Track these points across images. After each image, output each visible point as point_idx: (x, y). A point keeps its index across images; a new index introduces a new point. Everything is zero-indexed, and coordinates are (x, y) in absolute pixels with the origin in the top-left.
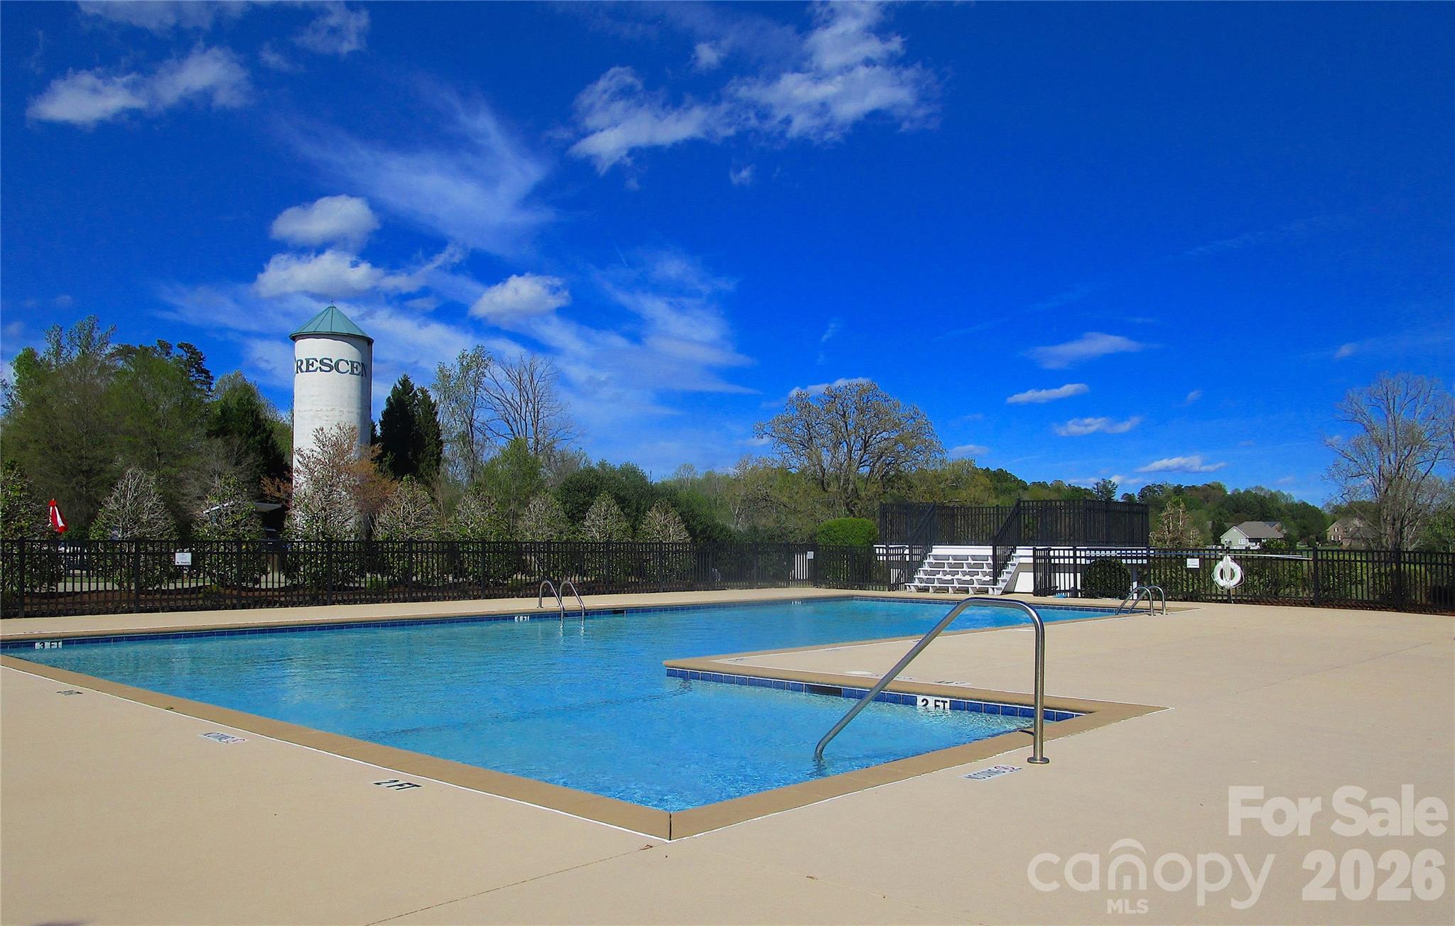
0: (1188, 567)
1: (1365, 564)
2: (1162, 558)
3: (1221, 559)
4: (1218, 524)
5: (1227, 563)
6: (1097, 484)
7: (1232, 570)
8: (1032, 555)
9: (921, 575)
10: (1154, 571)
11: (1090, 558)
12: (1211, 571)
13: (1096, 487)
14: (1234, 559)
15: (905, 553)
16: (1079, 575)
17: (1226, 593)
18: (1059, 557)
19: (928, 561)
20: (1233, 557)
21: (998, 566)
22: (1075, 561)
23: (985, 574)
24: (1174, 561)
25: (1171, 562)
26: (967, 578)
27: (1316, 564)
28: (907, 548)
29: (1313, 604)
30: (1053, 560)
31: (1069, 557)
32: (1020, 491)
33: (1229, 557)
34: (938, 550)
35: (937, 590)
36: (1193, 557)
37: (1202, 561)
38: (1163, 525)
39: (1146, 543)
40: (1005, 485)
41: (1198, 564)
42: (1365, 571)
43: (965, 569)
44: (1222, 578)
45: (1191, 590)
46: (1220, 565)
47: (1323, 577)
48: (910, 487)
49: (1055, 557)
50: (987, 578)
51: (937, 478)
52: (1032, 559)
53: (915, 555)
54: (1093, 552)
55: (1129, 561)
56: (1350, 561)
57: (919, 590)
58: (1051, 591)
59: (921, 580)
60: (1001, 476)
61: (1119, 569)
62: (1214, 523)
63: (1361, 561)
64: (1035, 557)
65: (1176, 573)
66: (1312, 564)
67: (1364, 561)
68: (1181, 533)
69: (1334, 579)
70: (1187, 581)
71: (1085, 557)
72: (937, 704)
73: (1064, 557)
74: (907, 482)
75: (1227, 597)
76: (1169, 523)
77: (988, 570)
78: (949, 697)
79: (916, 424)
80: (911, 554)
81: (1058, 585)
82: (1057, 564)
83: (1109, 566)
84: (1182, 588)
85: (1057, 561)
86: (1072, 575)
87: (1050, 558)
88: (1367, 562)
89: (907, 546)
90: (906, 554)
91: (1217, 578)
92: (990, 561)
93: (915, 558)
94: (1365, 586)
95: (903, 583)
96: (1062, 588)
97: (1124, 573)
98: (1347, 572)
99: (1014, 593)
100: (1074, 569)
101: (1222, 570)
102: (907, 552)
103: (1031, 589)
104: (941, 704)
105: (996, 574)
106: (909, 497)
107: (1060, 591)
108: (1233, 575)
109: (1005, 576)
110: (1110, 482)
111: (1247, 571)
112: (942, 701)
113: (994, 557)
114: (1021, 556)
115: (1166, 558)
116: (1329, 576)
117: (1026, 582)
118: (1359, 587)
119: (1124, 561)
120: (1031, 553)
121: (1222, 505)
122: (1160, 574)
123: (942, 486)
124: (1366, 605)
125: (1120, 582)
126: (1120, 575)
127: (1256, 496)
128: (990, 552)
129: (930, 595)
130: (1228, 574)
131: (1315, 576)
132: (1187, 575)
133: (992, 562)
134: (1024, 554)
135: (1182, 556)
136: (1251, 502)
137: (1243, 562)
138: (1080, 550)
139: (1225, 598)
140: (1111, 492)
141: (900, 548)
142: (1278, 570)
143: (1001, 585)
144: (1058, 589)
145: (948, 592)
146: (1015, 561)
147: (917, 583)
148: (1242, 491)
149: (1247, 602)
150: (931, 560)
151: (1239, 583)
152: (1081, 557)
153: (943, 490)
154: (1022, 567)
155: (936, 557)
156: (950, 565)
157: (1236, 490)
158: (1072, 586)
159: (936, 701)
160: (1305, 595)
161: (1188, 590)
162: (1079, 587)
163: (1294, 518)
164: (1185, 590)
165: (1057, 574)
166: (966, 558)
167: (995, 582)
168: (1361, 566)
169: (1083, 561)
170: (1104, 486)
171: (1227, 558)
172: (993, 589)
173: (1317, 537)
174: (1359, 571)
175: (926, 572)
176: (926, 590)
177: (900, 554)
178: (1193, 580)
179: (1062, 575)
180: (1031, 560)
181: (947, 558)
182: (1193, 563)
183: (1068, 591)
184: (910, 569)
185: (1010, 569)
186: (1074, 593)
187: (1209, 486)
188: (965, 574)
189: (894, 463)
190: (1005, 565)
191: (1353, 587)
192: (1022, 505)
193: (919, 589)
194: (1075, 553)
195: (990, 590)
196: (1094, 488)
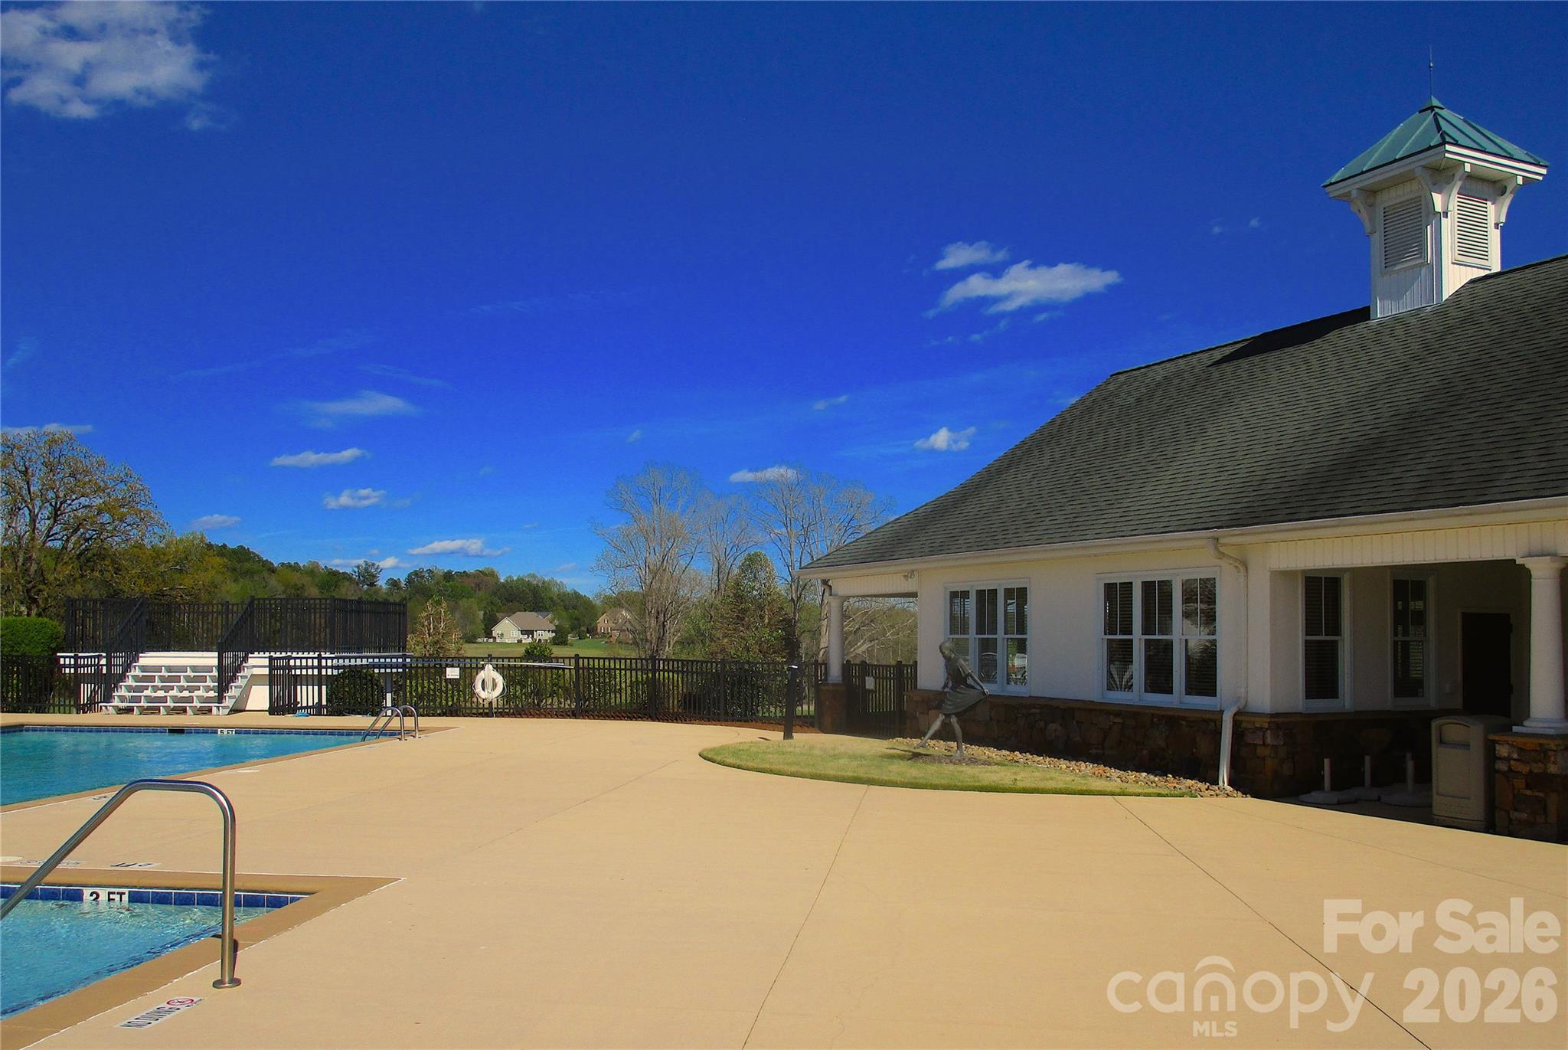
0: (447, 677)
1: (623, 672)
2: (420, 668)
3: (483, 668)
4: (490, 615)
5: (489, 673)
6: (358, 567)
7: (494, 680)
8: (268, 664)
9: (123, 692)
10: (411, 683)
11: (338, 668)
12: (472, 684)
13: (356, 570)
14: (496, 668)
15: (101, 663)
16: (324, 688)
17: (487, 706)
18: (301, 668)
19: (132, 673)
20: (495, 666)
21: (225, 678)
22: (320, 672)
23: (208, 689)
24: (433, 671)
25: (428, 672)
26: (186, 694)
27: (577, 672)
28: (104, 657)
29: (574, 714)
30: (293, 671)
31: (313, 667)
32: (266, 574)
33: (490, 666)
34: (149, 659)
35: (144, 711)
36: (453, 666)
37: (463, 670)
38: (423, 626)
39: (403, 648)
40: (247, 565)
41: (458, 674)
42: (623, 678)
43: (183, 683)
44: (483, 689)
45: (450, 703)
46: (482, 675)
47: (584, 687)
48: (117, 571)
49: (295, 667)
50: (212, 694)
51: (158, 555)
52: (268, 669)
53: (114, 665)
54: (341, 661)
55: (382, 671)
56: (610, 669)
57: (120, 711)
58: (291, 707)
59: (122, 699)
60: (242, 555)
61: (371, 681)
62: (485, 613)
63: (620, 669)
64: (271, 667)
65: (434, 685)
66: (573, 672)
67: (623, 669)
68: (442, 636)
69: (594, 689)
70: (446, 693)
71: (332, 667)
72: (112, 896)
73: (307, 667)
74: (113, 562)
75: (488, 712)
76: (430, 625)
77: (212, 684)
78: (127, 887)
79: (128, 490)
80: (109, 665)
81: (299, 700)
82: (298, 675)
83: (360, 677)
84: (441, 701)
85: (298, 672)
86: (316, 688)
87: (290, 668)
88: (625, 670)
89: (104, 654)
90: (102, 665)
91: (478, 689)
92: (215, 673)
93: (114, 670)
94: (623, 695)
95: (98, 703)
96: (304, 704)
97: (376, 685)
98: (607, 680)
99: (245, 711)
100: (319, 681)
101: (483, 681)
102: (103, 661)
103: (266, 706)
104: (117, 897)
105: (222, 688)
106: (116, 582)
107: (302, 708)
108: (495, 686)
109: (233, 692)
110: (373, 565)
111: (510, 681)
112: (118, 893)
113: (220, 667)
114: (254, 666)
115: (423, 667)
116: (590, 686)
117: (259, 698)
118: (618, 696)
119: (377, 671)
120: (266, 662)
121: (495, 594)
122: (417, 686)
123: (162, 568)
124: (624, 715)
125: (372, 696)
126: (372, 687)
127: (529, 584)
128: (215, 662)
129: (135, 719)
130: (490, 685)
131: (577, 684)
132: (447, 686)
133: (217, 674)
134: (258, 663)
135: (441, 665)
136: (524, 591)
137: (505, 671)
138: (326, 658)
139: (487, 711)
140: (374, 576)
141: (94, 657)
142: (540, 679)
143: (228, 703)
144: (299, 705)
145: (159, 712)
146: (246, 672)
147: (116, 702)
148: (515, 579)
149: (508, 715)
150: (138, 672)
151: (501, 694)
152: (327, 667)
153: (162, 574)
154: (255, 680)
155: (144, 669)
156: (163, 679)
157: (510, 577)
158: (316, 701)
159: (109, 893)
160: (567, 706)
161: (447, 703)
162: (324, 702)
163: (566, 608)
164: (444, 702)
165: (299, 687)
166: (183, 669)
167: (220, 699)
168: (620, 674)
169: (330, 672)
170: (366, 569)
171: (489, 667)
172: (218, 707)
173: (588, 629)
174: (618, 680)
175: (129, 689)
176: (130, 710)
177: (94, 665)
178: (453, 692)
179: (304, 688)
180: (266, 671)
181: (158, 669)
182: (453, 673)
183: (310, 707)
184: (108, 683)
185: (240, 682)
186: (318, 710)
187: (481, 572)
188: (182, 689)
189: (95, 539)
190: (233, 678)
191: (613, 696)
192: (256, 602)
193: (120, 709)
194: (320, 663)
195: (214, 710)
196: (355, 572)
